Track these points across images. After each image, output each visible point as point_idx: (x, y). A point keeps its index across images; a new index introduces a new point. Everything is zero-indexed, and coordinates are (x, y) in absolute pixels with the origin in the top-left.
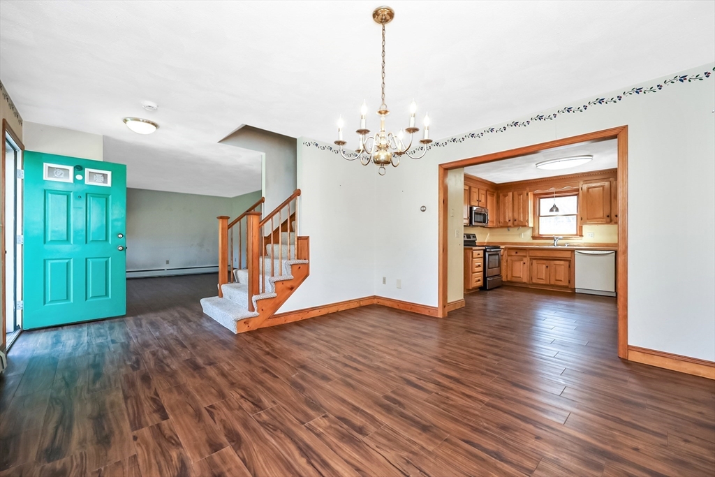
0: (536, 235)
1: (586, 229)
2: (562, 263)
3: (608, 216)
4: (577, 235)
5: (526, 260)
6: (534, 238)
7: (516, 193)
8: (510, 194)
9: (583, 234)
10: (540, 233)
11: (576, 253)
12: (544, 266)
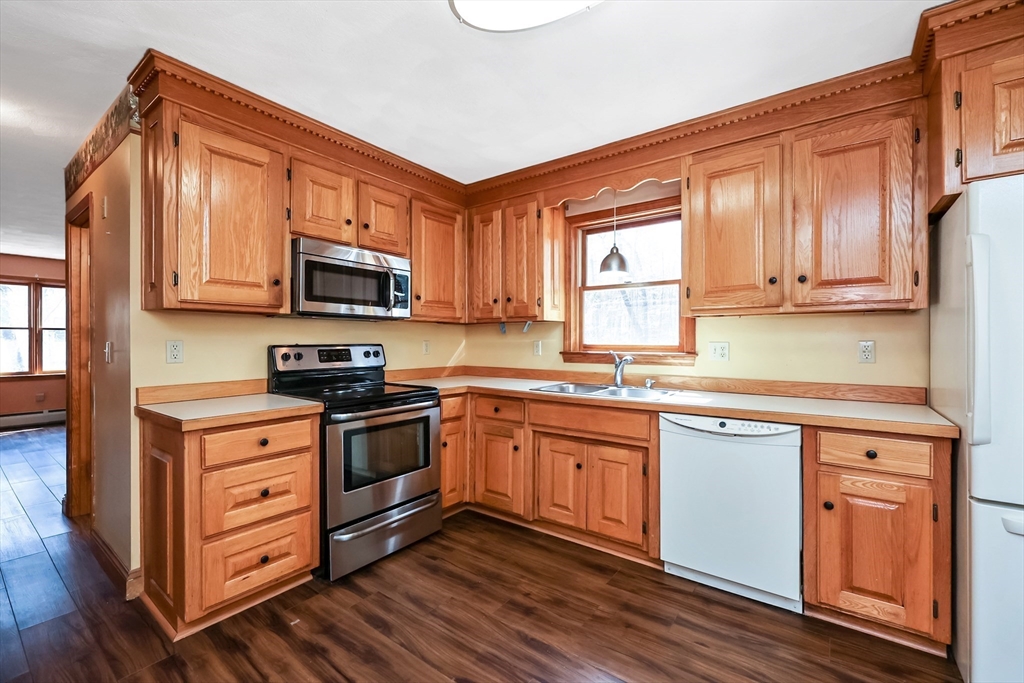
0: (574, 346)
1: (705, 328)
2: (622, 454)
3: (772, 281)
4: (680, 349)
5: (523, 436)
6: (568, 356)
7: (510, 211)
8: (497, 215)
9: (699, 347)
10: (587, 341)
11: (663, 423)
12: (572, 462)
